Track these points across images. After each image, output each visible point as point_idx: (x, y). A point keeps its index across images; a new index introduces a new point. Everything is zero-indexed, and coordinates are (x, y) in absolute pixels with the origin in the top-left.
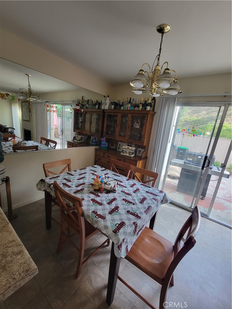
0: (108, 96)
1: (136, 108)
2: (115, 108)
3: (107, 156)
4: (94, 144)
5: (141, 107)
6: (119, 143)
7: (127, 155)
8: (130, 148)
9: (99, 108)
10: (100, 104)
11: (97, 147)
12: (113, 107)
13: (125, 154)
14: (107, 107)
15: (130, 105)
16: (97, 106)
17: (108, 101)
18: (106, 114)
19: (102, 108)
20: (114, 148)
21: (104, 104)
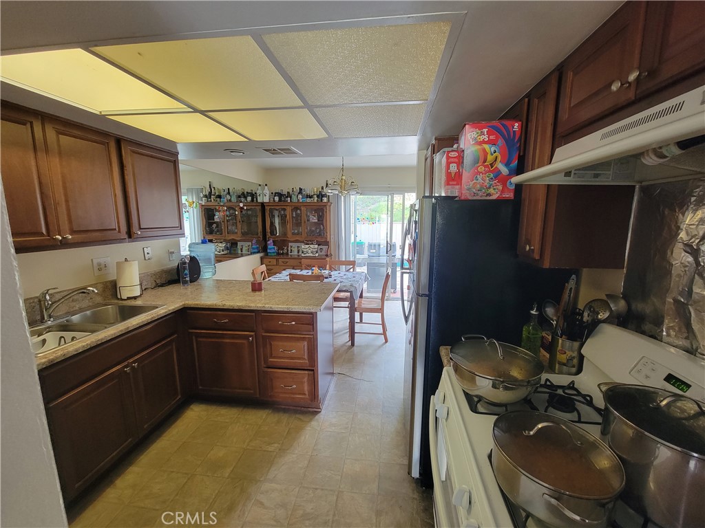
0: (266, 185)
1: (309, 200)
2: (280, 200)
3: (283, 262)
4: (256, 251)
5: (316, 199)
6: (290, 244)
7: (311, 255)
8: (311, 246)
9: (252, 200)
10: (253, 195)
11: (262, 254)
12: (277, 199)
13: (307, 255)
14: (266, 200)
15: (300, 196)
16: (249, 199)
17: (267, 191)
18: (267, 208)
19: (259, 201)
20: (285, 251)
21: (261, 195)
